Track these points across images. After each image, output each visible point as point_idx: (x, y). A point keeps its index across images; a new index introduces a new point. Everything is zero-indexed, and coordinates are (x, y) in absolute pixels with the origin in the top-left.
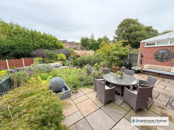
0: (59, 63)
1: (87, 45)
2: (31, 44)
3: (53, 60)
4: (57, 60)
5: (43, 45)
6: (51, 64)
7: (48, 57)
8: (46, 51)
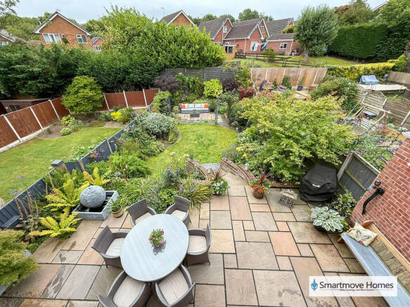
0: (203, 105)
1: (315, 41)
2: (153, 60)
3: (192, 96)
4: (201, 96)
5: (175, 60)
6: (186, 105)
7: (184, 89)
8: (180, 74)
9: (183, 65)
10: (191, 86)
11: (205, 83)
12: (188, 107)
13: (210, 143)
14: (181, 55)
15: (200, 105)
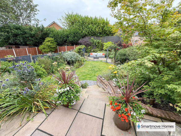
0: (102, 54)
3: (97, 49)
5: (90, 32)
6: (93, 53)
7: (93, 46)
8: (92, 38)
9: (94, 34)
10: (97, 44)
11: (104, 43)
12: (94, 54)
13: (99, 70)
14: (93, 29)
15: (100, 54)
